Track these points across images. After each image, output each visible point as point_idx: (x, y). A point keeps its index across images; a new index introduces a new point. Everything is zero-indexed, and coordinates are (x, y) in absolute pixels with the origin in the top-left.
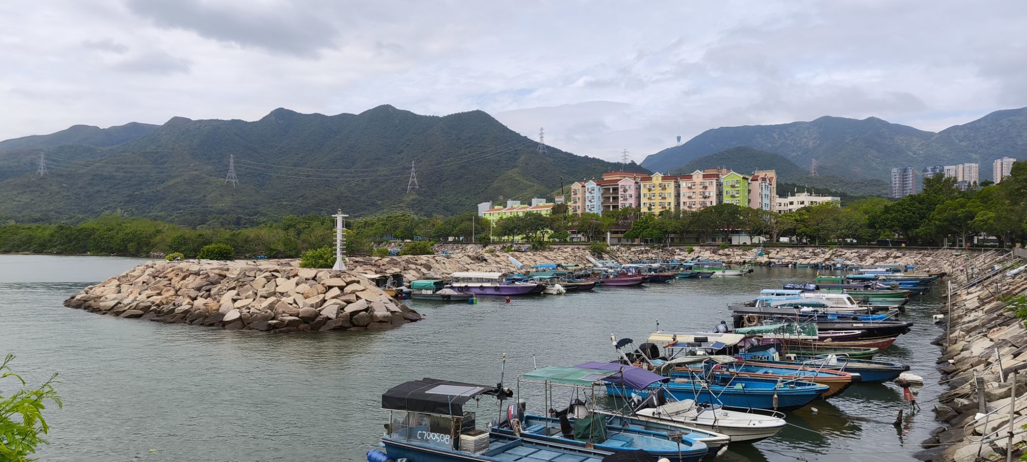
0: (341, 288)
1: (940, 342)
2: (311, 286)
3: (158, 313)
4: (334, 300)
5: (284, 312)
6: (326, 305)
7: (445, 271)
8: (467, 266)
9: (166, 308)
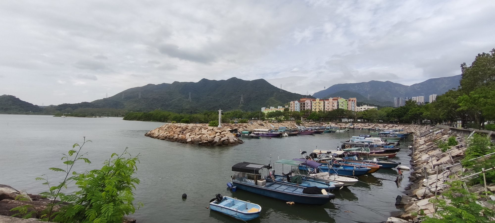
0: (220, 133)
1: (411, 155)
2: (211, 132)
3: (169, 138)
4: (218, 136)
5: (204, 140)
6: (216, 138)
7: (251, 128)
8: (258, 127)
9: (171, 137)
